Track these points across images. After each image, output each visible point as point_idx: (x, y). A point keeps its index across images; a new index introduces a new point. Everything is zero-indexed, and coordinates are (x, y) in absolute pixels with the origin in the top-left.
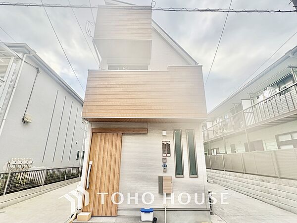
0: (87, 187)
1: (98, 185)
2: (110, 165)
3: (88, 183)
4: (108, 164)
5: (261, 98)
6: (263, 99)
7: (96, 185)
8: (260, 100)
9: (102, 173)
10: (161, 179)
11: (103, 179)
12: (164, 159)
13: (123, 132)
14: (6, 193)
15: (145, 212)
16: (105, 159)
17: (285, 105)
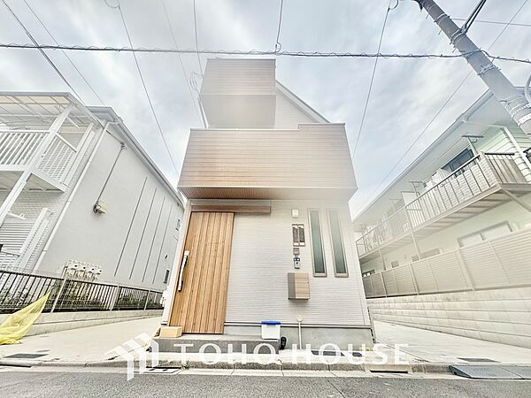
0: (179, 289)
1: (196, 285)
2: (215, 257)
3: (180, 282)
4: (213, 254)
5: (430, 185)
6: (432, 186)
7: (193, 285)
8: (427, 189)
9: (202, 267)
10: (291, 278)
11: (204, 277)
12: (296, 249)
13: (236, 212)
14: (56, 311)
15: (268, 324)
16: (209, 247)
17: (465, 189)
